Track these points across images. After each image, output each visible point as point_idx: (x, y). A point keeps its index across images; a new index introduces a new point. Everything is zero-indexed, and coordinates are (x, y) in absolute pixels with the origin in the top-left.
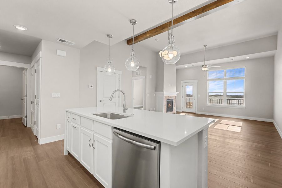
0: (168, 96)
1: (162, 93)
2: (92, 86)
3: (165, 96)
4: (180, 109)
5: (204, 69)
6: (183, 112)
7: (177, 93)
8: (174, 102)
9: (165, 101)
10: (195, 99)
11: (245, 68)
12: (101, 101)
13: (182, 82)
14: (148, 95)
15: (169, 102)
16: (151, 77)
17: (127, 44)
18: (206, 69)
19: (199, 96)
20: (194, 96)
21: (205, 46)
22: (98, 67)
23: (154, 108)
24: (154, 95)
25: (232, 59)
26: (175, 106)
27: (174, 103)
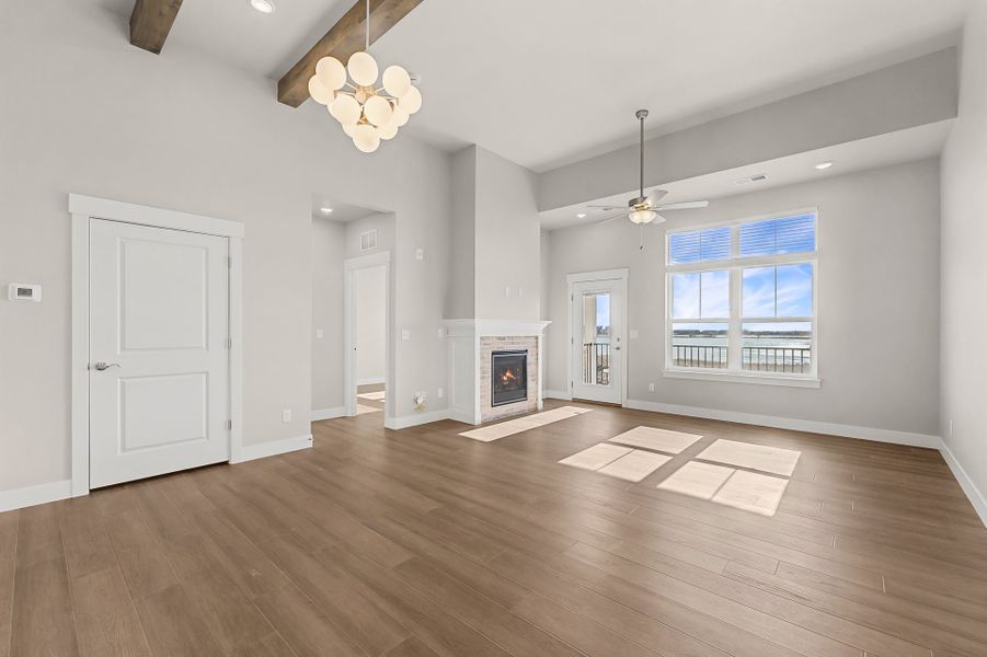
0: (499, 338)
1: (468, 322)
2: (24, 292)
3: (481, 338)
4: (565, 390)
5: (636, 217)
6: (577, 402)
7: (546, 323)
8: (530, 359)
9: (482, 358)
10: (618, 348)
11: (816, 215)
12: (100, 368)
13: (570, 278)
14: (406, 335)
15: (503, 363)
16: (421, 257)
17: (280, 99)
18: (647, 217)
19: (634, 334)
20: (615, 336)
21: (642, 114)
22: (71, 195)
23: (440, 391)
24: (440, 331)
25: (758, 174)
26: (536, 380)
27: (530, 369)
